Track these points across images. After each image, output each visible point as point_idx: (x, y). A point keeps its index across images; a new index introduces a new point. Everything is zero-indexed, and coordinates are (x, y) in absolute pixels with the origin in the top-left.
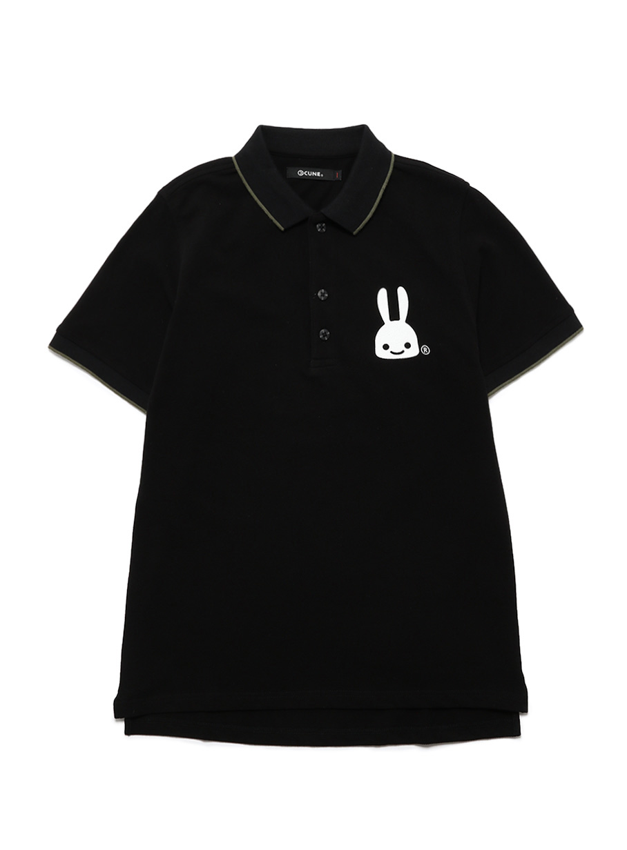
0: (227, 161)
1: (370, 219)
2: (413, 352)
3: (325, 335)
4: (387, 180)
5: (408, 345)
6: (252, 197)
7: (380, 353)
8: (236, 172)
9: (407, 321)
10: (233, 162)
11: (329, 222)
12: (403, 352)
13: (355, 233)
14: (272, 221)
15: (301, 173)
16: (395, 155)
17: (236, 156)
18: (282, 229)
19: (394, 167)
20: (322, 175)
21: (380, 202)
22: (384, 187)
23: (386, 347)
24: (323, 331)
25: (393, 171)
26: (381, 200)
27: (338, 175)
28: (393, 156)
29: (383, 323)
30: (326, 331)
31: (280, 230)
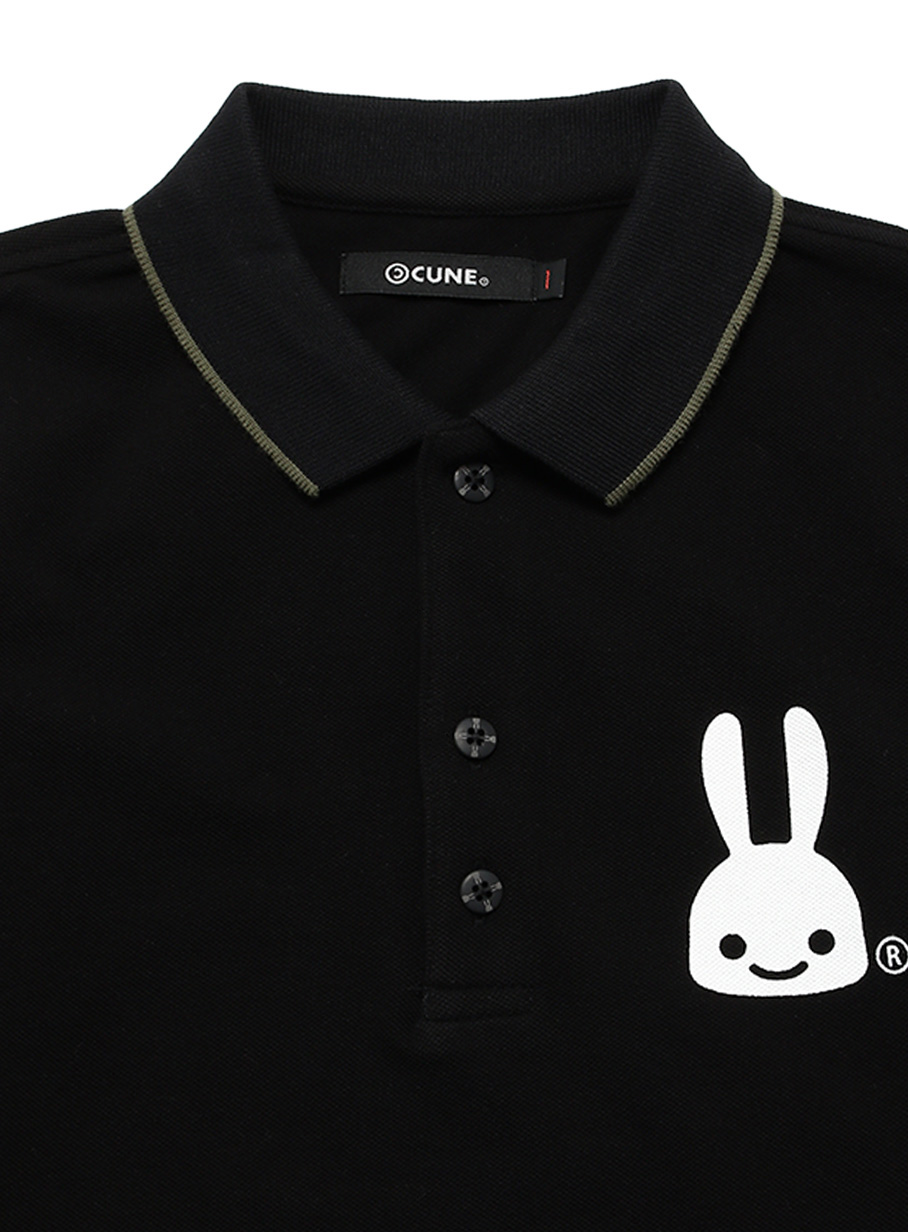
0: (99, 226)
1: (679, 447)
2: (845, 967)
3: (481, 891)
4: (750, 294)
5: (822, 942)
6: (192, 366)
7: (710, 970)
8: (135, 269)
9: (821, 847)
10: (123, 229)
11: (506, 457)
12: (802, 967)
13: (611, 498)
14: (269, 458)
15: (400, 274)
16: (787, 201)
17: (139, 206)
18: (312, 488)
19: (781, 247)
20: (485, 281)
21: (719, 380)
22: (739, 317)
23: (733, 947)
24: (476, 876)
25: (776, 259)
26: (725, 370)
27: (551, 280)
28: (781, 200)
29: (721, 852)
30: (488, 876)
31: (302, 495)
